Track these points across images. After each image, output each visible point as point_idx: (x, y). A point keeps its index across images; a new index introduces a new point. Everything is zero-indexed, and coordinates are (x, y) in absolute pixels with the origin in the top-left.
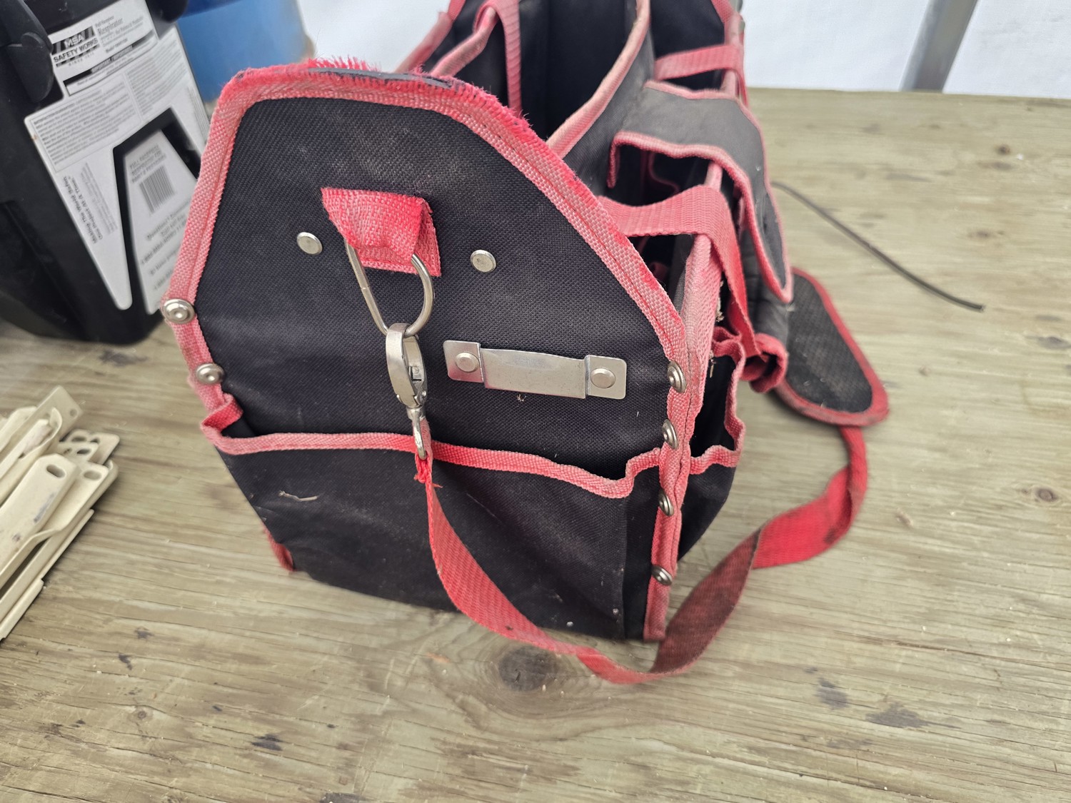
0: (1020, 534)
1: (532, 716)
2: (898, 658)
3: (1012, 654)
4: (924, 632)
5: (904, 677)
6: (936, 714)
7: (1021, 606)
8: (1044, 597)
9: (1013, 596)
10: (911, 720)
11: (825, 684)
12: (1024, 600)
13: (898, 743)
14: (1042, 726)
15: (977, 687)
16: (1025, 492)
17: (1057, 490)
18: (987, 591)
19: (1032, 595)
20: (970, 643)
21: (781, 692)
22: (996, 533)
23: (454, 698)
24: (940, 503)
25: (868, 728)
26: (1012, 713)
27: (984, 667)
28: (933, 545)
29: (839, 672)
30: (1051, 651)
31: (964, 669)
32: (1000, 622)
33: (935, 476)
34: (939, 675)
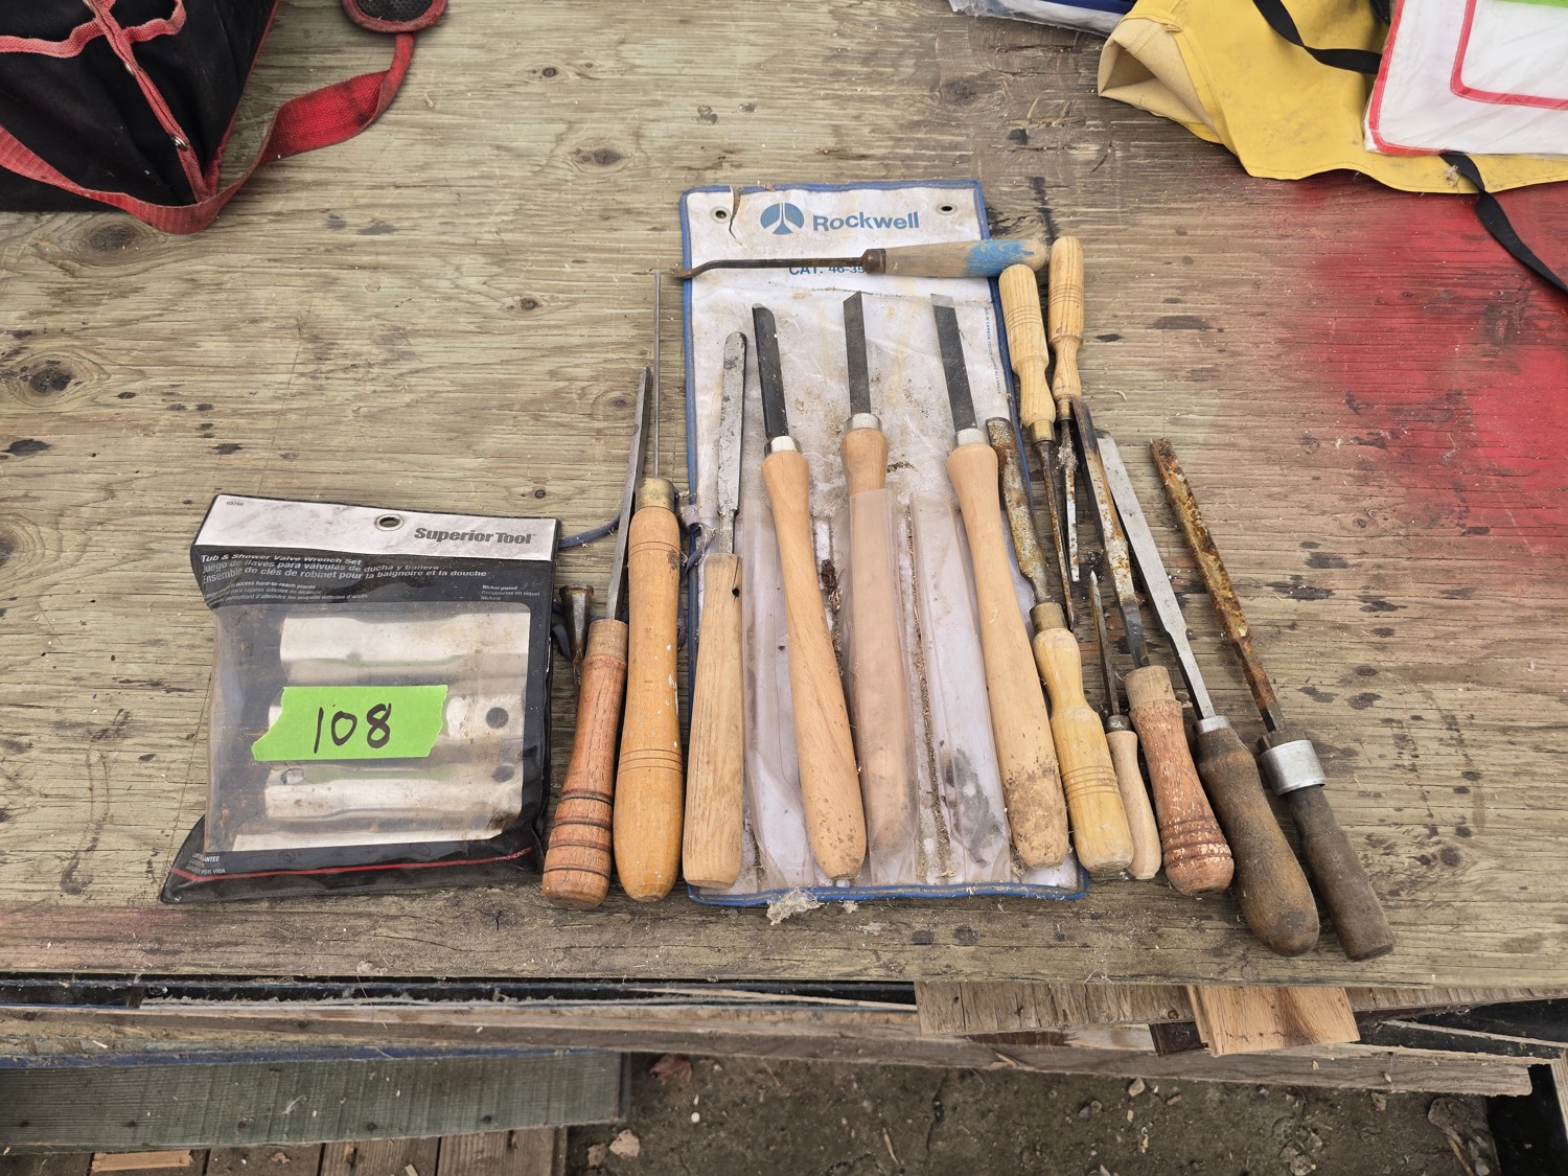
0: (517, 103)
1: (114, 265)
2: (391, 197)
3: (475, 182)
4: (416, 178)
5: (391, 206)
6: (406, 224)
7: (496, 152)
8: (514, 144)
9: (491, 146)
10: (389, 230)
11: (332, 217)
12: (498, 148)
13: (373, 243)
14: (476, 221)
15: (439, 205)
16: (534, 72)
17: (560, 66)
18: (475, 145)
19: (506, 144)
20: (446, 179)
21: (299, 226)
22: (497, 105)
23: (55, 264)
24: (463, 88)
25: (355, 238)
26: (459, 216)
27: (451, 193)
28: (446, 119)
29: (344, 209)
30: (503, 177)
31: (437, 195)
32: (475, 163)
33: (466, 67)
34: (417, 202)
